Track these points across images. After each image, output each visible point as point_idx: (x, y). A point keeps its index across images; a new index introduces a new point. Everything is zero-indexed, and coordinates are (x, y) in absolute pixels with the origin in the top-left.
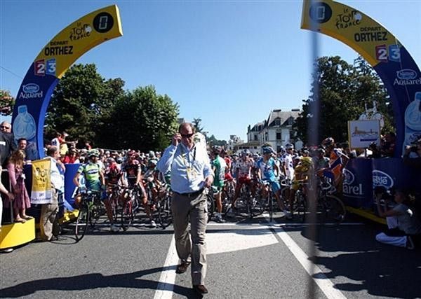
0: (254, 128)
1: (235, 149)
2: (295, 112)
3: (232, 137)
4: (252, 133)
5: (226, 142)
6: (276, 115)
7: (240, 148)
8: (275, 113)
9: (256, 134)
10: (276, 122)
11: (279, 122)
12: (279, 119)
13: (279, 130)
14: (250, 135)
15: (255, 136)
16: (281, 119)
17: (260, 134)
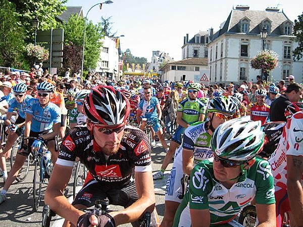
0: (194, 39)
1: (164, 69)
2: (272, 13)
3: (156, 53)
4: (191, 47)
5: (146, 60)
6: (241, 15)
7: (173, 68)
8: (240, 12)
9: (196, 49)
10: (241, 26)
11: (246, 26)
12: (247, 21)
13: (245, 41)
14: (188, 49)
15: (196, 52)
16: (250, 23)
17: (210, 46)
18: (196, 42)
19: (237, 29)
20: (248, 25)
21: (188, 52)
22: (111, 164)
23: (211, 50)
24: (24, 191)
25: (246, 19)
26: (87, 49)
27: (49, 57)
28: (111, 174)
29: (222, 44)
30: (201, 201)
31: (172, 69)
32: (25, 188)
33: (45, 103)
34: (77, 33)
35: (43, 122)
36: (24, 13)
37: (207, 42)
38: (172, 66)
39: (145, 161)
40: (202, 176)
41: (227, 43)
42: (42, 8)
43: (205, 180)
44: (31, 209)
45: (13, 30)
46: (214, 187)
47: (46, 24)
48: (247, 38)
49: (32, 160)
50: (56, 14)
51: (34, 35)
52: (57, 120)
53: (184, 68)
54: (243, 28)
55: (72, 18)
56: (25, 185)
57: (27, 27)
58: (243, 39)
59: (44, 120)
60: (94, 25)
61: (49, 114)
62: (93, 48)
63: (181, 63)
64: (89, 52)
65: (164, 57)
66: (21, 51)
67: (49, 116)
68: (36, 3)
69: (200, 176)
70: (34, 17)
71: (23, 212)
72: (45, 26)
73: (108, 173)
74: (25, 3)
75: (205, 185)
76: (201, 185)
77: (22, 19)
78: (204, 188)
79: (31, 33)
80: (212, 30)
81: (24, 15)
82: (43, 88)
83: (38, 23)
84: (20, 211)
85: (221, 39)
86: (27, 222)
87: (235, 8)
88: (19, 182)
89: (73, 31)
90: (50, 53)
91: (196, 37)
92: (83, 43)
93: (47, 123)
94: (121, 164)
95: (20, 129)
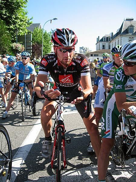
8: (128, 22)
9: (103, 45)
10: (129, 30)
11: (132, 29)
12: (133, 27)
13: (131, 38)
14: (99, 45)
15: (103, 46)
16: (134, 28)
17: (112, 42)
18: (104, 41)
19: (126, 32)
20: (133, 29)
21: (99, 46)
22: (67, 74)
23: (112, 44)
24: (17, 113)
25: (132, 26)
26: (44, 46)
27: (25, 50)
28: (68, 81)
29: (118, 41)
30: (121, 87)
31: (91, 56)
32: (17, 112)
33: (26, 63)
34: (38, 37)
35: (25, 74)
36: (10, 26)
37: (110, 40)
38: (91, 55)
39: (87, 70)
40: (121, 74)
41: (121, 40)
42: (20, 23)
43: (123, 76)
44: (21, 121)
45: (5, 36)
46: (128, 80)
47: (22, 32)
48: (132, 37)
49: (20, 99)
50: (27, 26)
51: (16, 38)
52: (32, 72)
53: (97, 55)
54: (130, 31)
55: (36, 29)
56: (17, 111)
57: (12, 34)
58: (130, 37)
59: (25, 73)
60: (47, 33)
61: (28, 69)
62: (47, 45)
63: (96, 52)
64: (46, 48)
65: (86, 50)
66: (10, 46)
67: (28, 71)
68: (16, 20)
69: (120, 74)
70: (15, 28)
71: (17, 122)
72: (21, 33)
73: (66, 80)
74: (10, 21)
75: (123, 79)
76: (121, 78)
77: (9, 29)
78: (123, 80)
79: (14, 37)
80: (112, 33)
81: (10, 27)
82: (24, 54)
83: (18, 31)
84: (16, 121)
85: (118, 38)
86: (19, 126)
87: (125, 20)
88: (14, 109)
89: (36, 37)
90: (25, 47)
91: (103, 38)
92: (42, 43)
93: (27, 75)
94: (73, 74)
95: (13, 81)
